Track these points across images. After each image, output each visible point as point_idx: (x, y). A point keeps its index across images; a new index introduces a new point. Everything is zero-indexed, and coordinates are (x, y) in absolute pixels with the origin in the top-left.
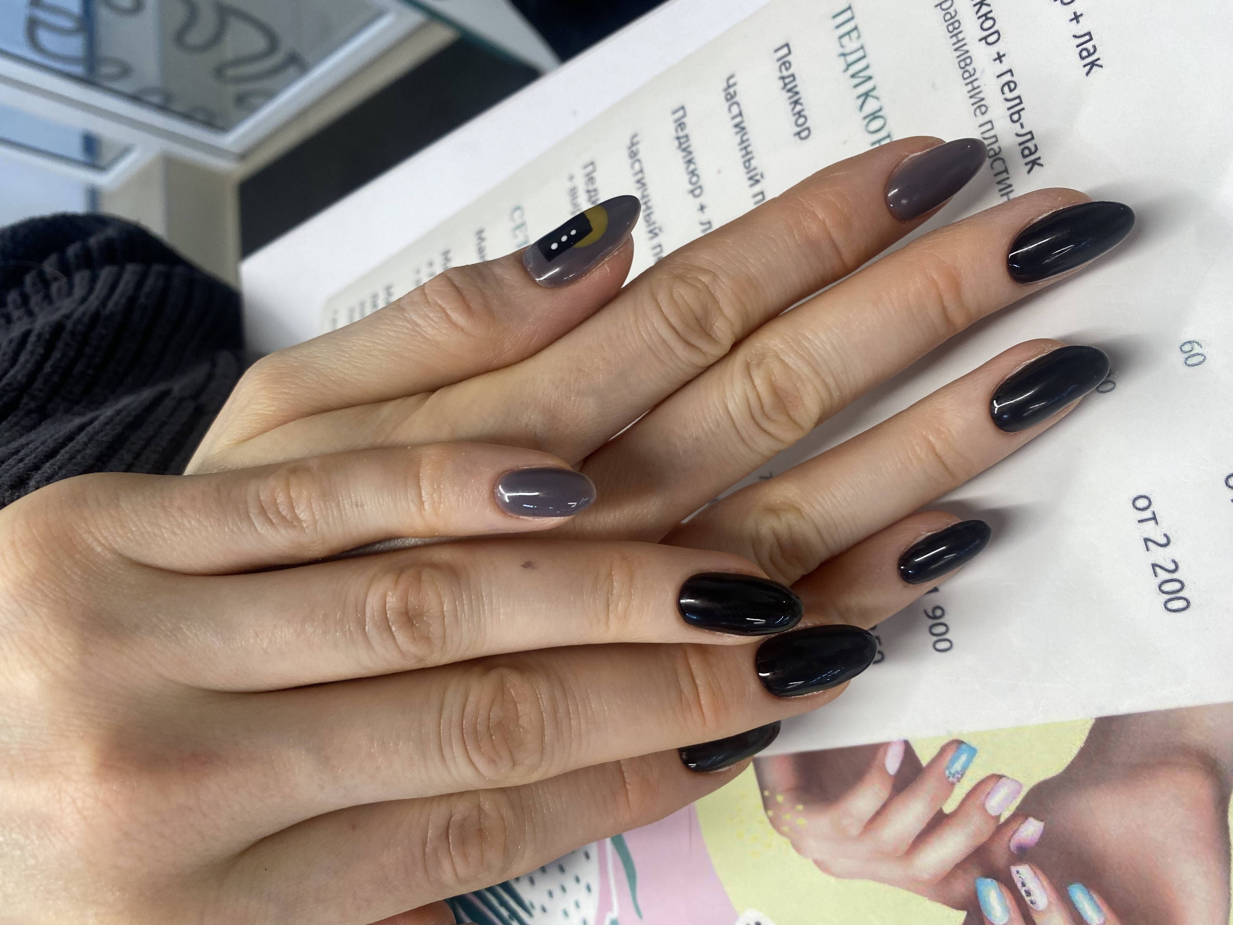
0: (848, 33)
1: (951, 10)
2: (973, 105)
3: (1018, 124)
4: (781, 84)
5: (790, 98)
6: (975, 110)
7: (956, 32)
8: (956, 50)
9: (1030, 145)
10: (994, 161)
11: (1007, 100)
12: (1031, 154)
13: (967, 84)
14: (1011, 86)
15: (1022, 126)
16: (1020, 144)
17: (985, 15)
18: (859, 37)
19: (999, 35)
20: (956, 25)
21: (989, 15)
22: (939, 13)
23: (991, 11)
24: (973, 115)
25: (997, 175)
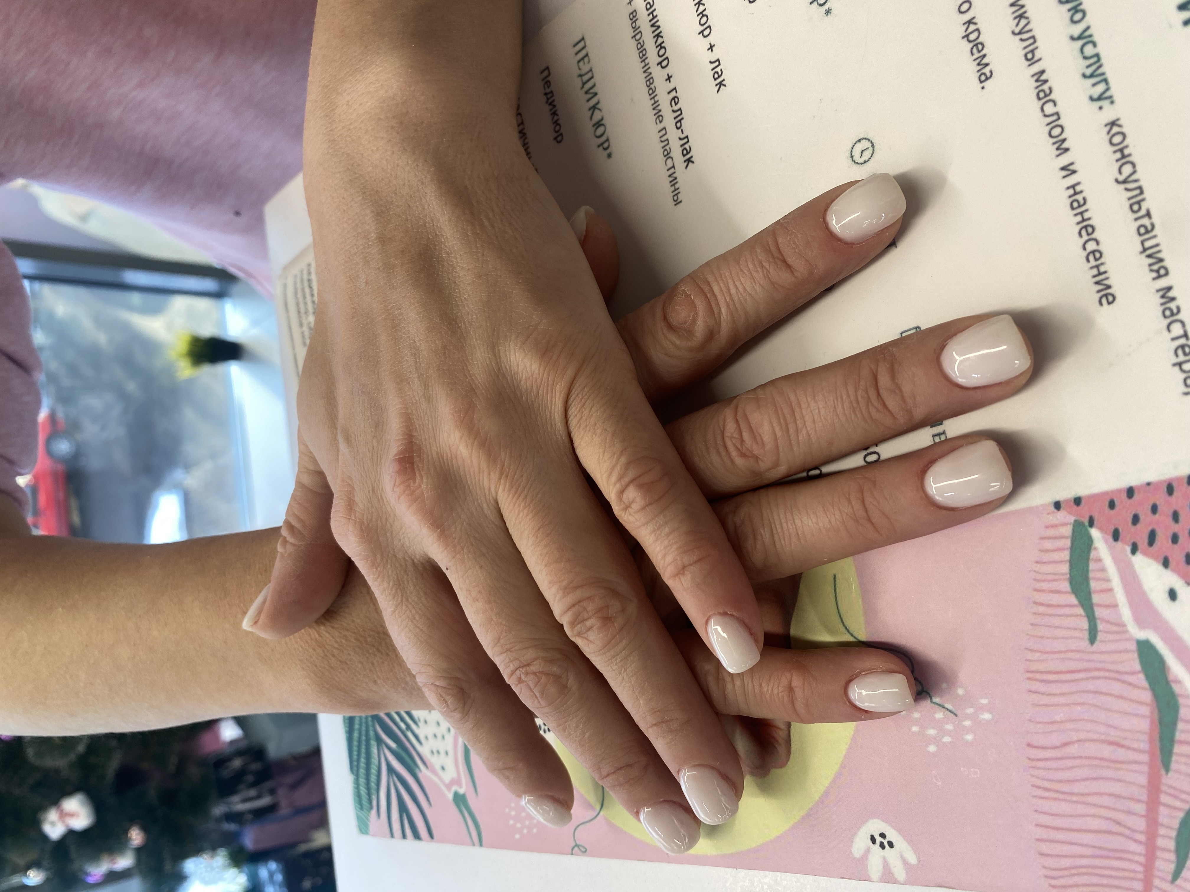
0: (583, 59)
1: (641, 41)
2: (655, 115)
3: (680, 130)
4: (544, 99)
5: (551, 110)
6: (656, 119)
7: (644, 58)
8: (645, 72)
9: (687, 146)
10: (667, 159)
11: (674, 111)
12: (688, 153)
13: (651, 99)
14: (675, 100)
15: (682, 133)
16: (682, 146)
17: (660, 45)
18: (589, 62)
19: (668, 60)
20: (644, 52)
21: (663, 45)
22: (634, 43)
23: (663, 42)
24: (655, 123)
25: (668, 170)
